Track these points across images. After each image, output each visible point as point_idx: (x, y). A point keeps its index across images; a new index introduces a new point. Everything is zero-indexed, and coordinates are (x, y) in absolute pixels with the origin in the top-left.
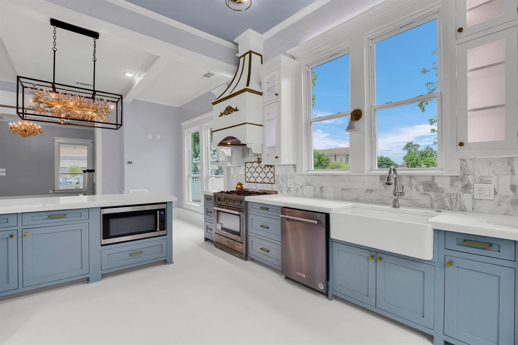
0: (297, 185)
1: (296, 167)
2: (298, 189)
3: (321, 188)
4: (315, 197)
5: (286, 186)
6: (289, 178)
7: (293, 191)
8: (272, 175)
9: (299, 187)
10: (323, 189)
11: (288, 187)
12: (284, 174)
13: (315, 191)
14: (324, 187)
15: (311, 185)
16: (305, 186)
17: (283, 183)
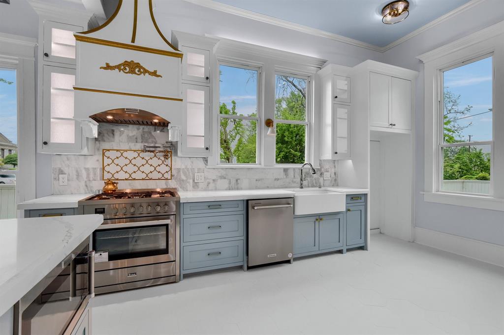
0: (208, 179)
1: (207, 161)
2: (209, 183)
3: (237, 181)
4: (230, 189)
5: (191, 181)
6: (196, 172)
7: (201, 185)
8: (168, 169)
9: (211, 181)
10: (239, 181)
11: (196, 181)
12: (189, 167)
13: (230, 184)
14: (239, 179)
15: (225, 178)
16: (219, 180)
17: (187, 177)
